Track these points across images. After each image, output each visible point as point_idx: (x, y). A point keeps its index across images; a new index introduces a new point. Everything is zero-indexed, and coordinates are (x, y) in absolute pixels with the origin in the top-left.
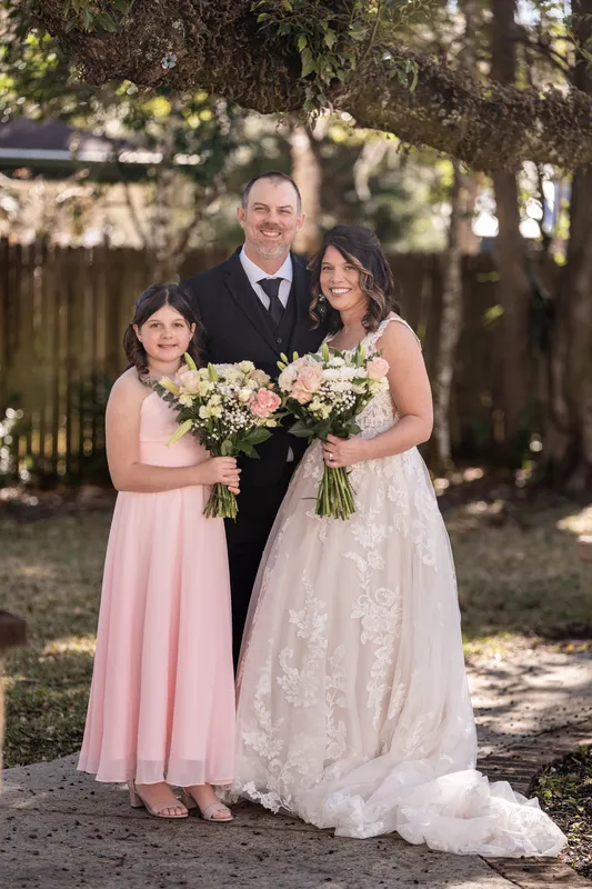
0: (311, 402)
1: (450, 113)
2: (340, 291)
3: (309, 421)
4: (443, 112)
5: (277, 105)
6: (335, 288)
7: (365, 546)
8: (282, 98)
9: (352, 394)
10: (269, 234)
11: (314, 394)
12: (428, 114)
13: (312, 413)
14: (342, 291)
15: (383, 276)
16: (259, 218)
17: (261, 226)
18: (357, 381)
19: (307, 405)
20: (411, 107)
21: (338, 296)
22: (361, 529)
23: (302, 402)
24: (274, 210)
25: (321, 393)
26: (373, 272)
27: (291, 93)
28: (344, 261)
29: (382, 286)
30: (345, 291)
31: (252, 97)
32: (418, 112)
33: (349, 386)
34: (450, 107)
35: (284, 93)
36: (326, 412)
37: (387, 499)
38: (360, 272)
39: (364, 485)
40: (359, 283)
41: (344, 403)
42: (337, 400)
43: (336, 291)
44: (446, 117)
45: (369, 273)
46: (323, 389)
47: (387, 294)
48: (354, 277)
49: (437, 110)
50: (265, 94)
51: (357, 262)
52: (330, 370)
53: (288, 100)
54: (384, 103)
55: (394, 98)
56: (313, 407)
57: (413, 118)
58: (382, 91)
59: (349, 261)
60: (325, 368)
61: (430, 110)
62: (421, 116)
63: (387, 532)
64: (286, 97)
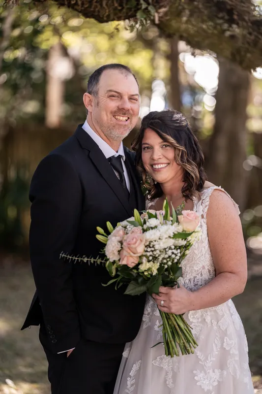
0: (139, 264)
1: (230, 26)
2: (160, 166)
3: (140, 280)
4: (226, 26)
5: (115, 14)
6: (155, 164)
7: (206, 390)
8: (120, 8)
9: (176, 248)
10: (121, 118)
11: (140, 257)
12: (215, 28)
13: (143, 273)
14: (162, 166)
15: (194, 151)
16: (113, 104)
17: (115, 112)
18: (176, 236)
19: (137, 267)
20: (203, 21)
21: (159, 170)
22: (202, 375)
23: (131, 265)
24: (126, 98)
25: (148, 254)
26: (186, 148)
27: (126, 4)
28: (161, 140)
29: (194, 159)
30: (164, 165)
31: (96, 7)
32: (207, 26)
33: (171, 242)
34: (231, 21)
35: (121, 5)
36: (155, 268)
37: (222, 348)
38: (175, 148)
39: (202, 337)
40: (175, 158)
41: (169, 257)
42: (162, 256)
43: (156, 167)
44: (228, 30)
45: (182, 148)
46: (149, 249)
47: (199, 166)
48: (170, 154)
49: (221, 25)
50: (107, 5)
51: (172, 140)
52: (151, 231)
53: (124, 10)
54: (184, 19)
55: (191, 15)
56: (142, 268)
57: (204, 30)
58: (184, 9)
59: (165, 140)
60: (144, 231)
61: (216, 24)
62: (209, 28)
63: (221, 375)
64: (123, 8)
